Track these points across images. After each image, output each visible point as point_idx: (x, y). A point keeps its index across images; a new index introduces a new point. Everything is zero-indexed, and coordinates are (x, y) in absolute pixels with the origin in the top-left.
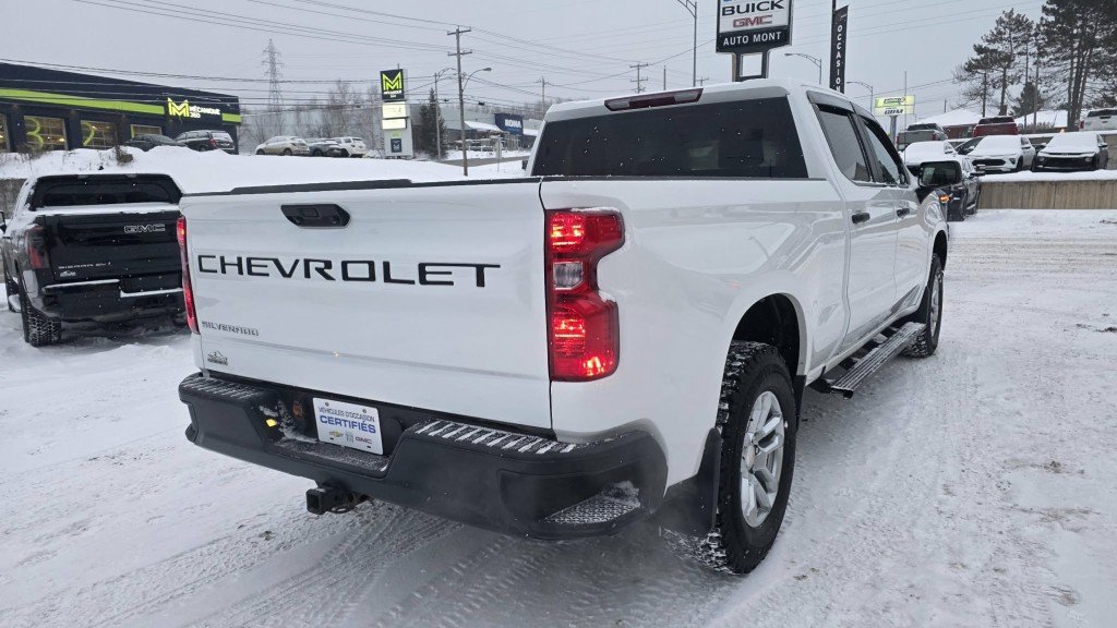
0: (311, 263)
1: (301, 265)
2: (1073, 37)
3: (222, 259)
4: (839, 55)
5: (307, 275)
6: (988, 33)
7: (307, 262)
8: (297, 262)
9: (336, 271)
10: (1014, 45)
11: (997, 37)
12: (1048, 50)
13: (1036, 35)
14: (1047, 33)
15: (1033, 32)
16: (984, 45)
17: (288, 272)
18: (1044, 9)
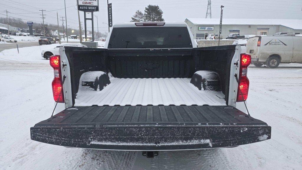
2: (151, 18)
4: (110, 16)
6: (134, 15)
10: (140, 18)
11: (136, 16)
12: (146, 20)
13: (144, 17)
14: (146, 17)
15: (143, 16)
16: (134, 18)
18: (145, 11)
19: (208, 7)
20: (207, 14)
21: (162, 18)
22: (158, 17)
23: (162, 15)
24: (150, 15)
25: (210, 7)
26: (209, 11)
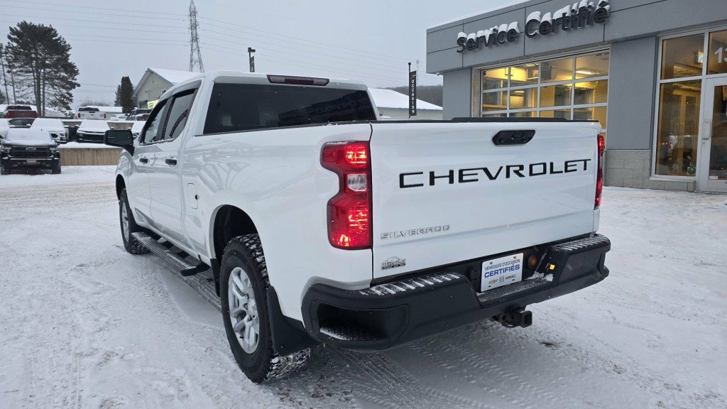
0: (511, 168)
1: (504, 170)
3: (432, 174)
5: (508, 176)
7: (508, 168)
8: (501, 168)
9: (526, 172)
13: (6, 53)
17: (494, 176)
18: (9, 37)
19: (192, 45)
20: (191, 61)
21: (69, 61)
22: (55, 57)
23: (69, 53)
24: (29, 51)
25: (198, 47)
26: (195, 56)
